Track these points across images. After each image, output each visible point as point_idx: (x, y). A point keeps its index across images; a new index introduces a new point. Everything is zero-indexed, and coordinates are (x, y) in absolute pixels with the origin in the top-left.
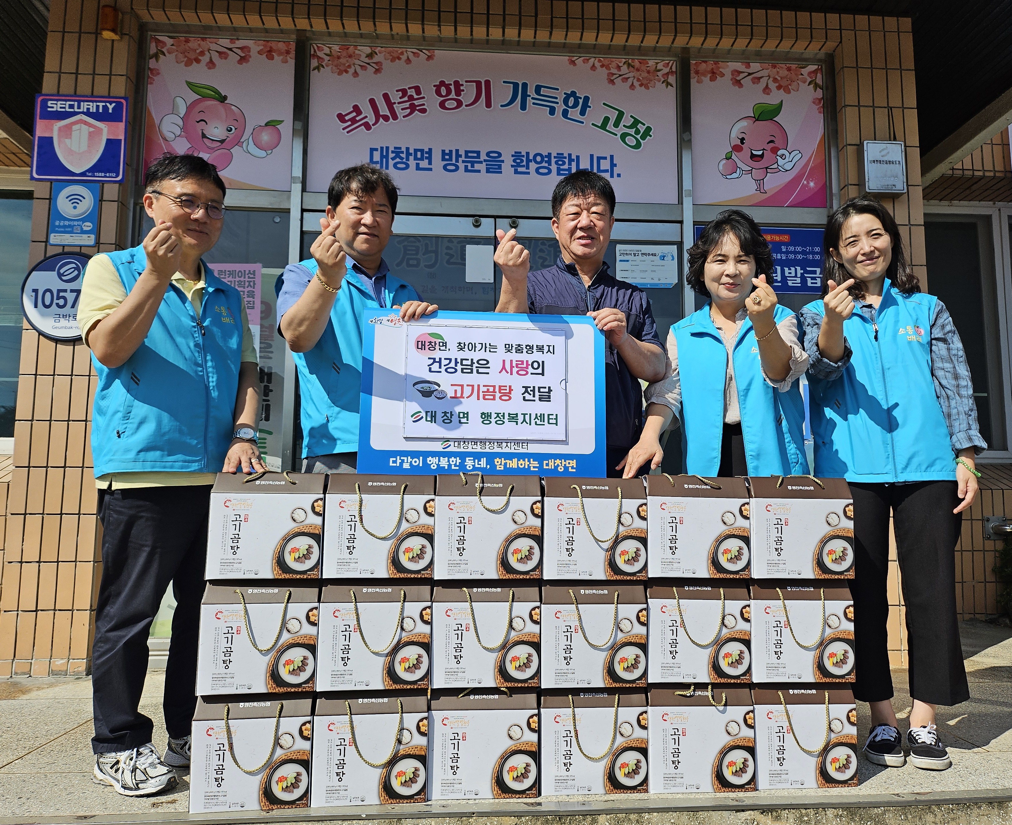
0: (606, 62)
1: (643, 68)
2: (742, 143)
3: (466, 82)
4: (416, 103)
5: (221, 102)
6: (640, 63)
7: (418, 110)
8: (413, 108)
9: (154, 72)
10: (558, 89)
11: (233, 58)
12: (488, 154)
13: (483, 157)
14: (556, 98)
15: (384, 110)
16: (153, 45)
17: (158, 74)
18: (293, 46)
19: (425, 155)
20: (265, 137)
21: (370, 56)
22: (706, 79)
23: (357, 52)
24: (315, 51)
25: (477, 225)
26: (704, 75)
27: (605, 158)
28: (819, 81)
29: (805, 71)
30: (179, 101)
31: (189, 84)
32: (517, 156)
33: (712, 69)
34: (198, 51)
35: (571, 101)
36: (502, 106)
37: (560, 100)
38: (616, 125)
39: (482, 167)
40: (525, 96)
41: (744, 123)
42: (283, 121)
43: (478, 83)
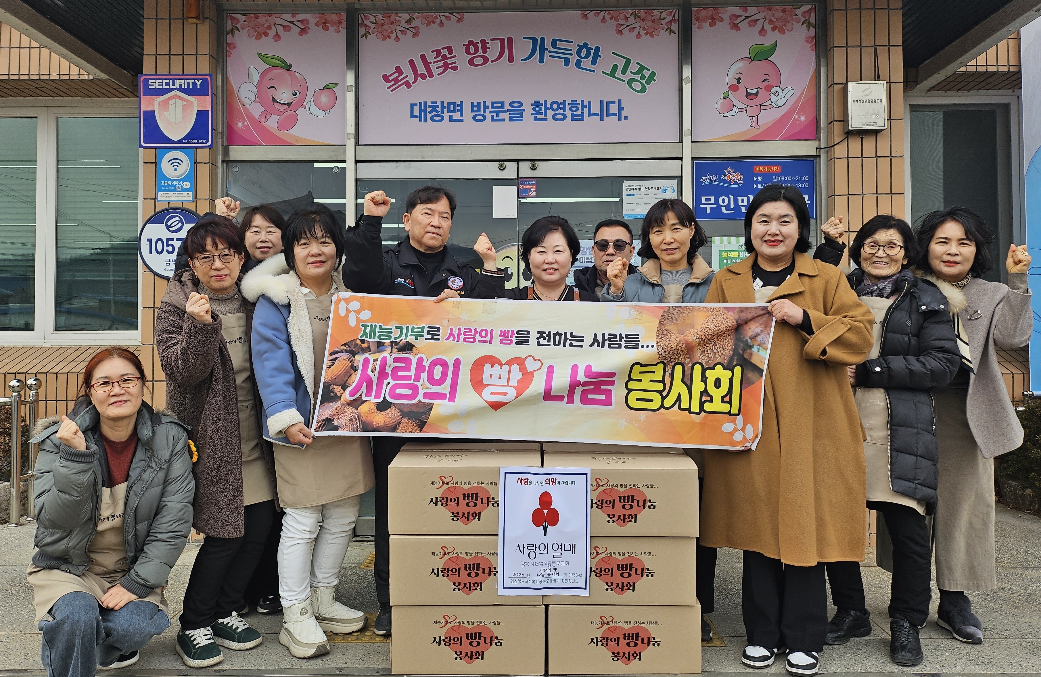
0: (615, 15)
1: (649, 17)
2: (739, 83)
3: (491, 40)
4: (449, 61)
5: (287, 70)
6: (646, 13)
7: (451, 68)
8: (446, 66)
9: (231, 46)
10: (572, 42)
11: (295, 30)
12: (511, 104)
13: (507, 107)
14: (571, 50)
15: (422, 70)
16: (229, 22)
17: (235, 47)
18: (344, 16)
19: (457, 108)
20: (324, 99)
21: (409, 22)
22: (706, 25)
23: (398, 19)
24: (363, 20)
25: (502, 169)
26: (704, 21)
27: (614, 103)
28: (813, 20)
29: (799, 12)
30: (253, 70)
31: (260, 55)
32: (536, 104)
33: (712, 15)
34: (265, 26)
35: (584, 51)
36: (522, 60)
37: (574, 52)
38: (624, 72)
39: (506, 116)
40: (543, 50)
41: (741, 64)
42: (338, 84)
43: (502, 41)
